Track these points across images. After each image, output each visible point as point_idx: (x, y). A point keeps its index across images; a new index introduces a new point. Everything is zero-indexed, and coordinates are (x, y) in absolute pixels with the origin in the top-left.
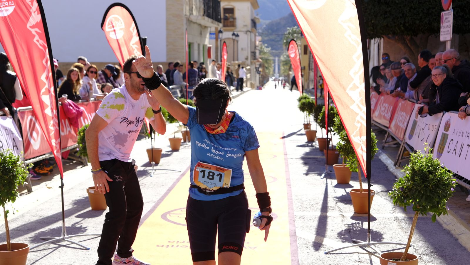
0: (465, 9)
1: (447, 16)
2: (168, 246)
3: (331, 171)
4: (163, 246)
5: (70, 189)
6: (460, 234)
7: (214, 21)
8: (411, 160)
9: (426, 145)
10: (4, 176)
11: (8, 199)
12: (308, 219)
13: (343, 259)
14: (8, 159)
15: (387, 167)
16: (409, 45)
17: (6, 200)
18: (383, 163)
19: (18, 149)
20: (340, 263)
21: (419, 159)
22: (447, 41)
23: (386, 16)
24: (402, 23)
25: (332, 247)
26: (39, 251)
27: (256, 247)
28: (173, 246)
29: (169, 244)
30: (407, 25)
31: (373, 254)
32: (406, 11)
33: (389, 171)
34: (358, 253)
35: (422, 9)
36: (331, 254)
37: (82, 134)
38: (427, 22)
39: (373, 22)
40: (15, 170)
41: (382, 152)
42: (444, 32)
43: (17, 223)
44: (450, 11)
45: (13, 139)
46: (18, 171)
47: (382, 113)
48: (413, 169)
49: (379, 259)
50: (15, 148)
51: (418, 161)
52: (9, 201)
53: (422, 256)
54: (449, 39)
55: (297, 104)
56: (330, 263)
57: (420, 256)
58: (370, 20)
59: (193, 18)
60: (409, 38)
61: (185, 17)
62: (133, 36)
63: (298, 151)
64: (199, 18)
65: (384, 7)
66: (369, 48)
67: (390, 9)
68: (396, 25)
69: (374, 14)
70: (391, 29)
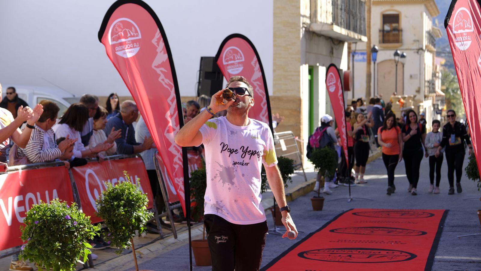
7: (352, 34)
59: (316, 28)
61: (303, 27)
62: (157, 53)
63: (457, 248)
64: (326, 28)
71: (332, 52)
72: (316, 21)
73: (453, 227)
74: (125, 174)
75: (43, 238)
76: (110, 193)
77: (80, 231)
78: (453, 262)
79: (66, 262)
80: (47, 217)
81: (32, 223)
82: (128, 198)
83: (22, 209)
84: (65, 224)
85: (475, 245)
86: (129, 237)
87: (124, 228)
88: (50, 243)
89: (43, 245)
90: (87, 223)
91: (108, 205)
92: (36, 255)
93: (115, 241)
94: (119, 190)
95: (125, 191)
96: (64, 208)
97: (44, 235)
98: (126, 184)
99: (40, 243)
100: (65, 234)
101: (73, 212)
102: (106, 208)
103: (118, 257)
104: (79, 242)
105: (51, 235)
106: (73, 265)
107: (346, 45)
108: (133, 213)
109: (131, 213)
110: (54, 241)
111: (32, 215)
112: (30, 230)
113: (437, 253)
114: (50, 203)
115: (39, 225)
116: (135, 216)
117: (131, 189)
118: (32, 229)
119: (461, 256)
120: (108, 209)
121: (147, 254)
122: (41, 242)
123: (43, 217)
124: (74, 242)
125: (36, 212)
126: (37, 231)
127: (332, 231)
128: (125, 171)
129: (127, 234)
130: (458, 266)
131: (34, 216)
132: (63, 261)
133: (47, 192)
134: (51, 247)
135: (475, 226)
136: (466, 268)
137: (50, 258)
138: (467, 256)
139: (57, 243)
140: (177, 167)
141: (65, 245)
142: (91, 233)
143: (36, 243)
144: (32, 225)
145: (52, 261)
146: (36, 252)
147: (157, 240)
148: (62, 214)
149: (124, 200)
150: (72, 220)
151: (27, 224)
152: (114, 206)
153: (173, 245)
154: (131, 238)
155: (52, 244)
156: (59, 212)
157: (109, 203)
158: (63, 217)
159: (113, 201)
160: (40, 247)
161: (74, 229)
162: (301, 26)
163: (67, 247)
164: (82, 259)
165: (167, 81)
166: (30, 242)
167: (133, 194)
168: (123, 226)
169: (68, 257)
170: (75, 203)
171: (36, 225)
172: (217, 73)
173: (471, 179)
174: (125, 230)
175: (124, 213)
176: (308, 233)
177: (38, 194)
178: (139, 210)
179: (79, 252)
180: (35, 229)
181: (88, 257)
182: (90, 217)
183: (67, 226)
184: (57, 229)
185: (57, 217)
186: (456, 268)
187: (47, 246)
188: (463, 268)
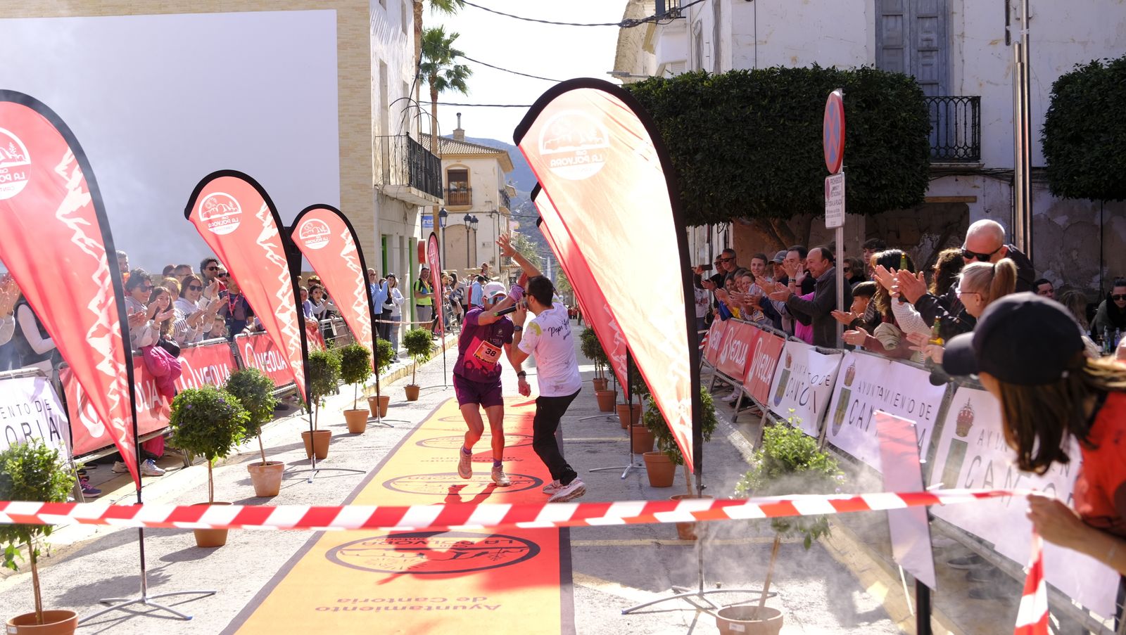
0: (871, 170)
1: (836, 185)
2: (337, 609)
3: (640, 465)
4: (327, 609)
6: (863, 571)
7: (428, 195)
8: (765, 440)
9: (792, 412)
10: (30, 487)
11: (37, 530)
12: (595, 552)
13: (654, 623)
14: (38, 455)
15: (741, 454)
16: (778, 234)
17: (34, 531)
18: (734, 447)
19: (59, 438)
20: (649, 628)
21: (780, 438)
22: (837, 228)
23: (734, 184)
24: (763, 195)
25: (635, 602)
26: (96, 624)
27: (498, 606)
28: (345, 609)
29: (338, 605)
30: (773, 199)
31: (705, 610)
32: (770, 174)
33: (744, 461)
34: (681, 610)
35: (797, 172)
36: (633, 613)
37: (178, 406)
38: (808, 195)
39: (711, 194)
40: (50, 475)
42: (832, 212)
43: (58, 574)
44: (840, 176)
45: (51, 419)
46: (55, 478)
47: (731, 357)
48: (768, 456)
49: (715, 619)
50: (53, 434)
51: (777, 441)
52: (39, 533)
53: (794, 612)
54: (840, 224)
55: (581, 342)
56: (631, 630)
57: (791, 611)
59: (389, 190)
60: (776, 221)
61: (375, 189)
62: (264, 227)
63: (583, 430)
64: (402, 190)
65: (730, 169)
66: (710, 240)
67: (740, 171)
68: (752, 200)
69: (712, 180)
70: (745, 207)
71: (405, 218)
72: (389, 183)
78: (583, 443)
79: (220, 449)
80: (199, 401)
84: (218, 408)
88: (203, 428)
89: (196, 429)
92: (189, 441)
95: (251, 376)
97: (198, 419)
99: (192, 428)
101: (224, 395)
105: (205, 420)
107: (420, 210)
110: (208, 426)
112: (180, 416)
113: (563, 436)
115: (191, 409)
118: (183, 415)
119: (590, 437)
122: (194, 427)
123: (195, 400)
125: (186, 396)
126: (191, 416)
127: (441, 420)
130: (589, 446)
131: (185, 400)
133: (147, 382)
134: (206, 432)
135: (594, 409)
137: (202, 444)
138: (595, 437)
139: (212, 427)
140: (293, 349)
141: (219, 430)
142: (244, 417)
143: (188, 428)
144: (182, 411)
145: (205, 447)
146: (188, 438)
148: (215, 398)
149: (251, 386)
150: (226, 404)
152: (241, 392)
156: (212, 396)
158: (216, 400)
160: (193, 432)
161: (228, 413)
162: (373, 188)
165: (277, 257)
167: (260, 380)
169: (223, 442)
171: (188, 410)
176: (417, 423)
180: (187, 415)
183: (221, 409)
184: (211, 413)
185: (209, 401)
186: (588, 449)
187: (201, 430)
188: (597, 447)
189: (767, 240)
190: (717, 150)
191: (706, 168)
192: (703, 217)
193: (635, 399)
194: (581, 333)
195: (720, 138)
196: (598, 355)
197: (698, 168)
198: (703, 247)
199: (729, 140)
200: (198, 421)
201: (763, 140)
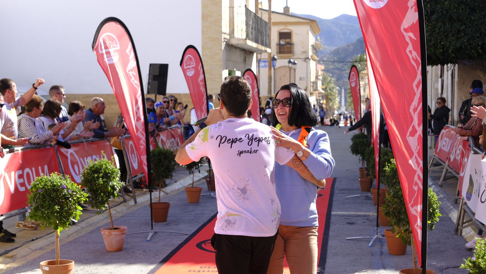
3: (384, 236)
5: (35, 258)
7: (260, 46)
23: (459, 36)
24: (480, 44)
39: (442, 43)
41: (454, 207)
58: (439, 41)
59: (233, 42)
61: (224, 41)
64: (241, 42)
65: (456, 25)
66: (442, 76)
67: (464, 27)
68: (472, 48)
69: (444, 33)
70: (467, 52)
71: (245, 60)
72: (234, 37)
73: (341, 190)
74: (103, 153)
75: (45, 203)
76: (91, 168)
77: (73, 197)
78: (345, 216)
79: (63, 221)
80: (48, 186)
81: (36, 191)
82: (105, 172)
83: (21, 181)
84: (62, 192)
85: (359, 204)
86: (107, 201)
87: (102, 194)
88: (50, 207)
89: (45, 207)
90: (79, 191)
91: (90, 177)
92: (40, 216)
93: (95, 204)
94: (98, 165)
95: (103, 166)
96: (61, 179)
97: (46, 200)
98: (103, 160)
99: (42, 206)
100: (62, 200)
101: (68, 182)
102: (88, 179)
103: (93, 216)
104: (73, 205)
105: (52, 201)
106: (68, 223)
107: (255, 54)
108: (110, 182)
109: (108, 183)
110: (53, 205)
111: (36, 185)
112: (35, 197)
113: (333, 210)
114: (50, 176)
115: (42, 193)
116: (111, 185)
117: (107, 165)
118: (36, 196)
119: (350, 212)
120: (90, 180)
121: (115, 214)
122: (44, 206)
123: (45, 186)
124: (69, 205)
125: (39, 182)
126: (41, 197)
128: (102, 151)
129: (105, 199)
130: (349, 219)
131: (38, 186)
132: (60, 220)
134: (52, 209)
135: (357, 189)
136: (355, 220)
137: (51, 218)
138: (354, 211)
139: (56, 206)
141: (62, 208)
142: (82, 199)
143: (40, 206)
144: (36, 193)
145: (52, 220)
146: (39, 213)
147: (121, 203)
148: (59, 184)
149: (102, 173)
150: (68, 189)
151: (32, 192)
152: (95, 178)
153: (133, 207)
154: (108, 202)
155: (52, 208)
156: (57, 183)
157: (90, 175)
158: (60, 186)
159: (93, 174)
160: (43, 210)
161: (69, 196)
162: (223, 40)
163: (64, 210)
164: (74, 218)
166: (35, 206)
167: (109, 169)
168: (101, 192)
169: (65, 217)
170: (68, 176)
171: (39, 193)
172: (162, 77)
173: (354, 154)
174: (103, 196)
175: (102, 183)
177: (33, 169)
178: (113, 181)
179: (73, 213)
180: (39, 196)
181: (79, 217)
182: (81, 186)
183: (64, 193)
184: (56, 196)
185: (55, 186)
186: (348, 221)
187: (48, 209)
188: (353, 220)
189: (482, 76)
190: (447, 13)
191: (439, 24)
192: (436, 59)
193: (382, 186)
194: (352, 137)
195: (450, 4)
196: (361, 153)
197: (434, 24)
198: (438, 81)
199: (456, 5)
200: (47, 202)
201: (481, 5)
